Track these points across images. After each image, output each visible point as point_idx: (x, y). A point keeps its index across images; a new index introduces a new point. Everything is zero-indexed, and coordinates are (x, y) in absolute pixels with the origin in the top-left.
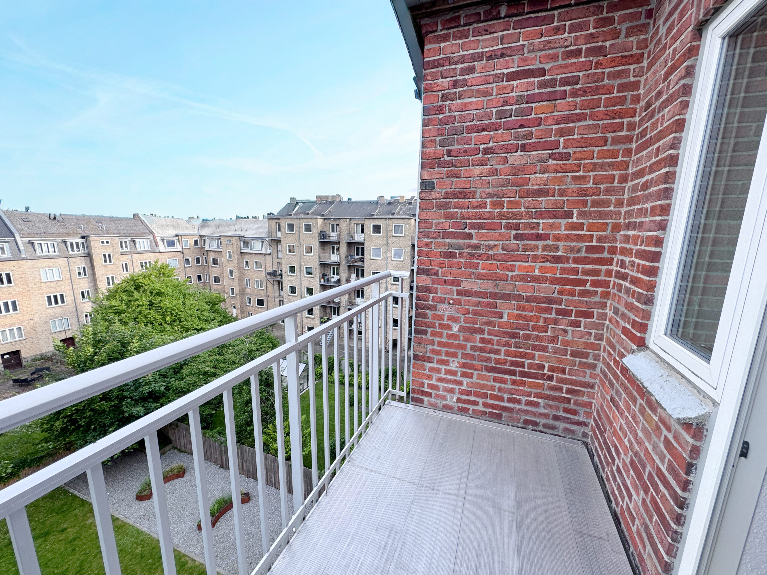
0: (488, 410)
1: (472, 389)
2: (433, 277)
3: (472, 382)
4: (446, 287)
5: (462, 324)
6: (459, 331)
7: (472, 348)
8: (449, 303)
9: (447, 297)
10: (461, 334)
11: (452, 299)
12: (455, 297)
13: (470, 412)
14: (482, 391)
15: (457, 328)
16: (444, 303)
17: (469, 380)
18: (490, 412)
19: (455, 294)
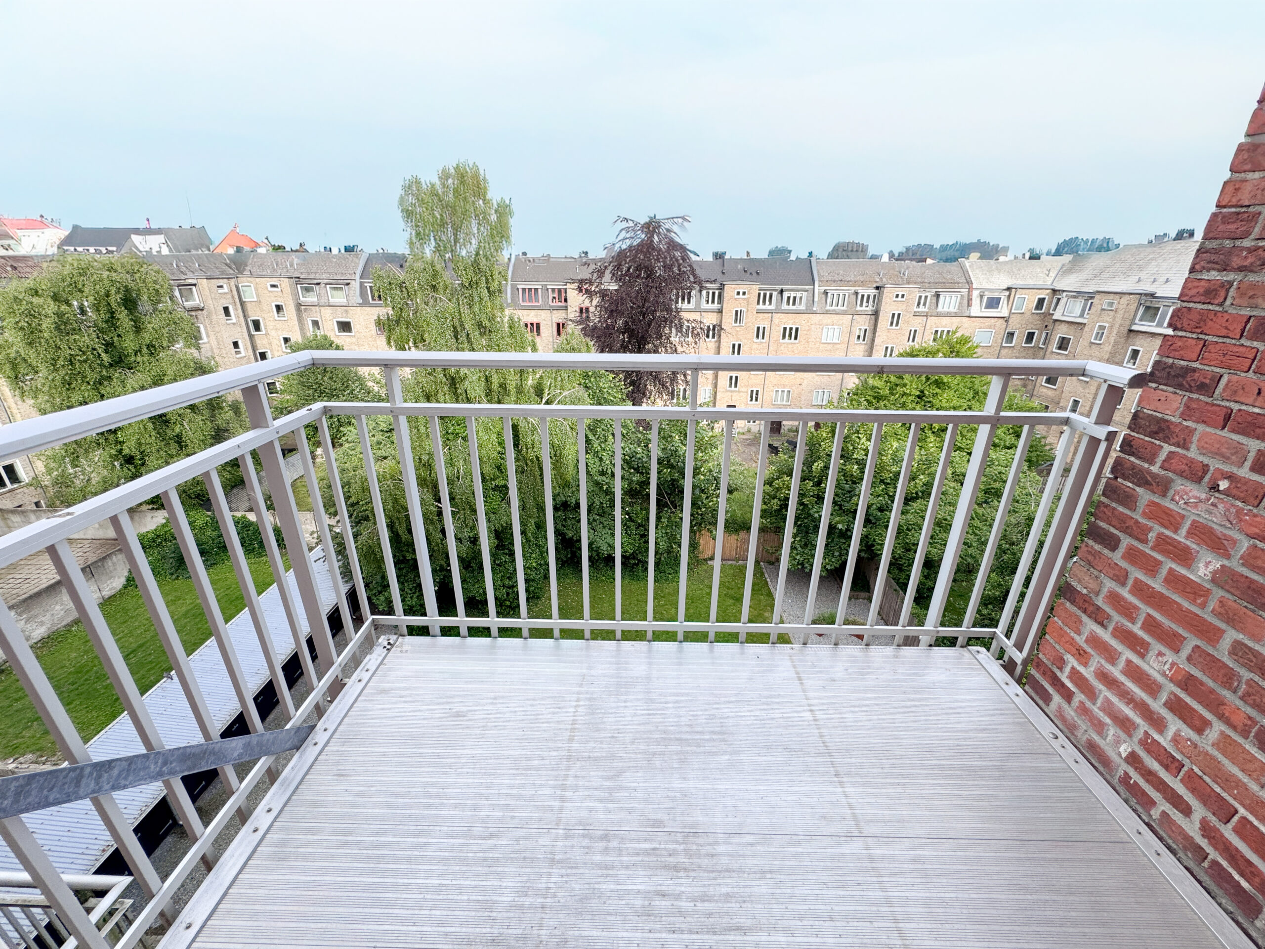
0: (1213, 854)
1: (1186, 762)
2: (1195, 396)
3: (1196, 746)
4: (1225, 433)
5: (1235, 564)
6: (1213, 581)
7: (1237, 649)
8: (1214, 488)
9: (1215, 464)
10: (1218, 593)
11: (1230, 477)
12: (1244, 472)
13: (1156, 813)
14: (1218, 790)
15: (1211, 568)
16: (1199, 480)
17: (1187, 732)
18: (1215, 863)
19: (1248, 464)
